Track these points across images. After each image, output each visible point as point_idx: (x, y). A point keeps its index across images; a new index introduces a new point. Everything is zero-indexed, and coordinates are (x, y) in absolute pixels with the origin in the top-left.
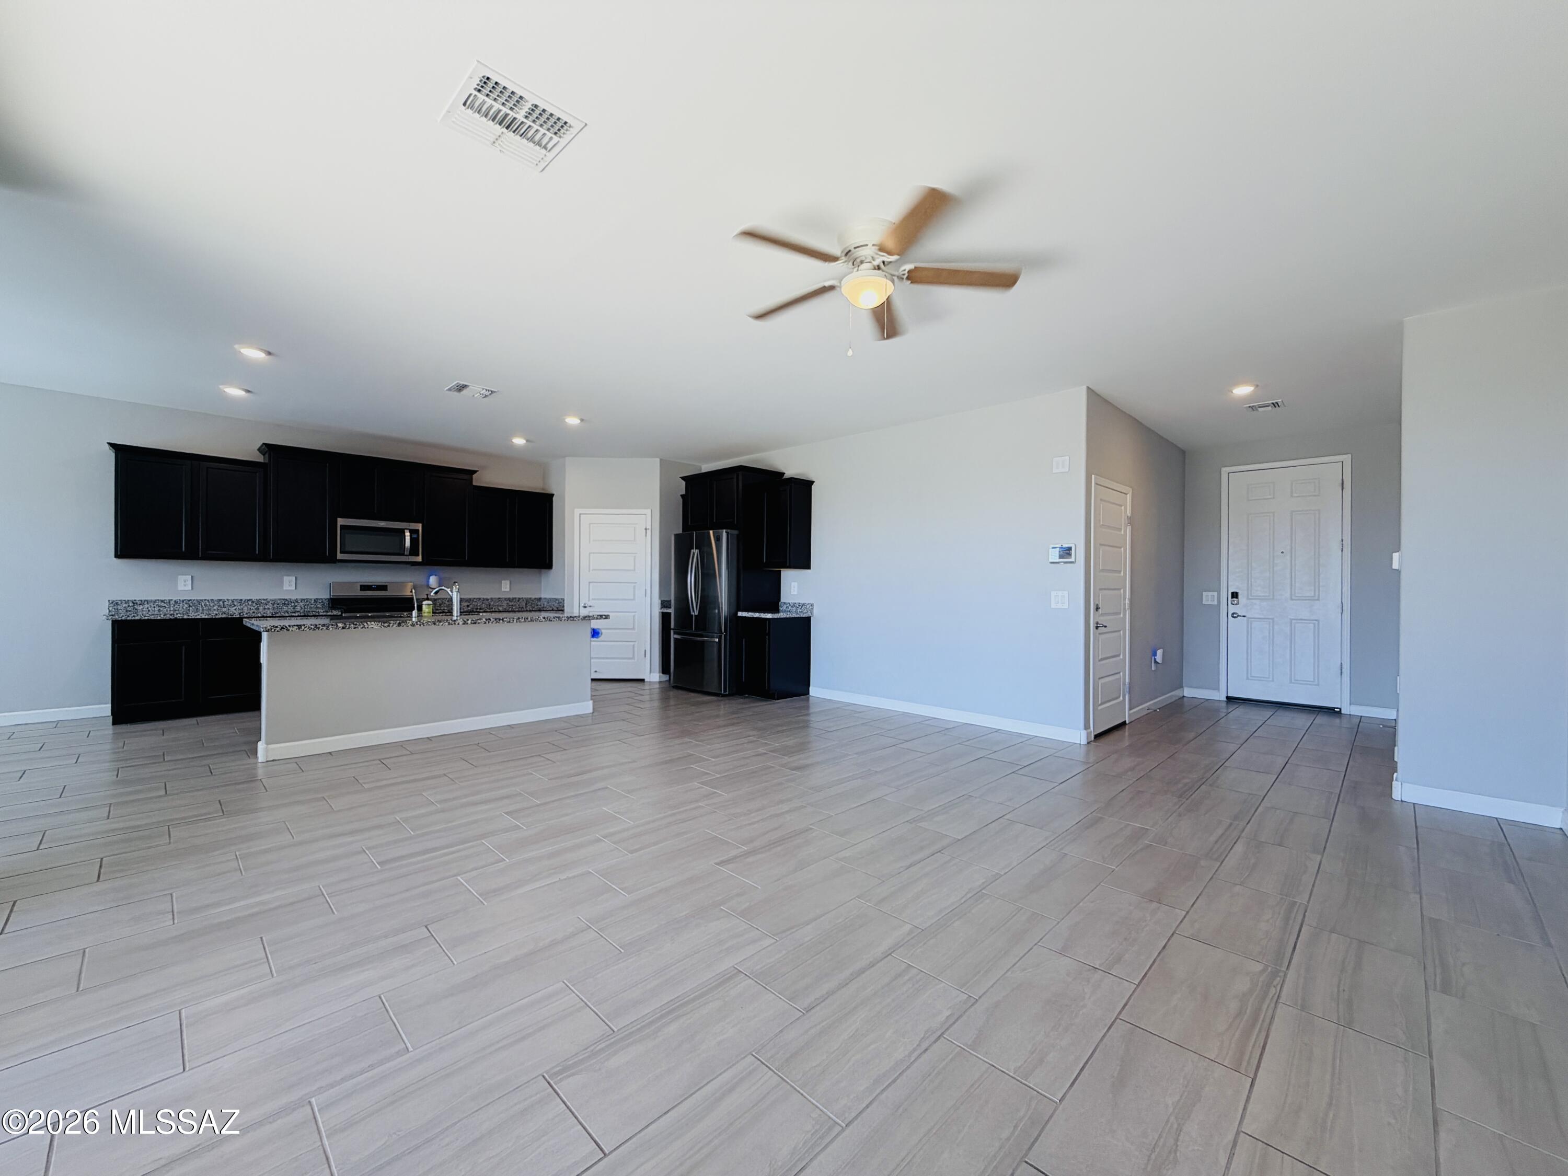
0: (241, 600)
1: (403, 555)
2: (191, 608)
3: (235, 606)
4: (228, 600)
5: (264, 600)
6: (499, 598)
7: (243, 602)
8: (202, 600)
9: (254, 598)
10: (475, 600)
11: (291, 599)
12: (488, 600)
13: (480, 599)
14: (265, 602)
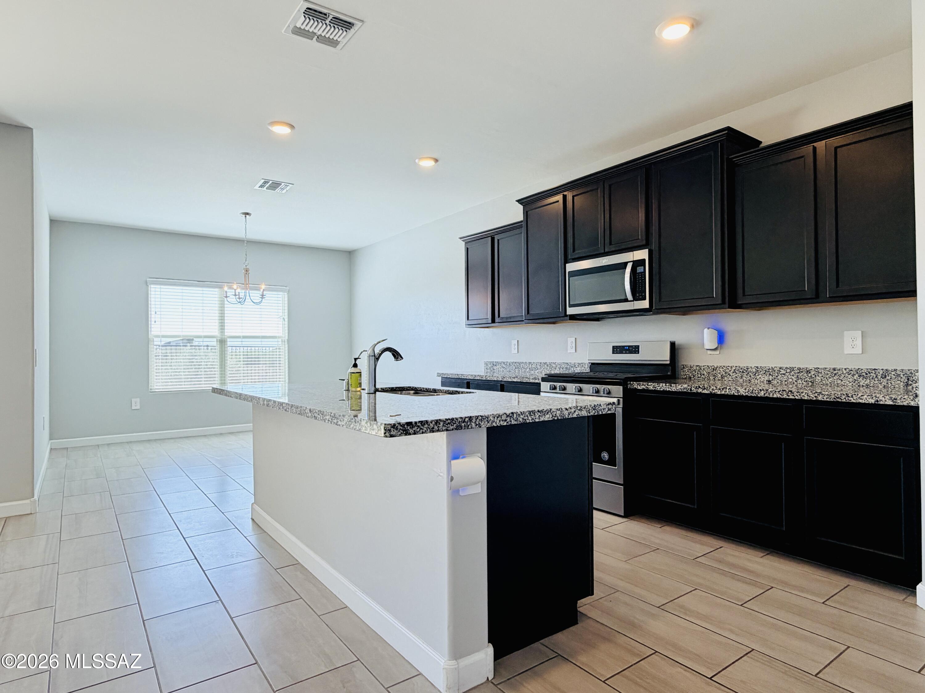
0: (541, 363)
1: (626, 300)
2: (516, 370)
3: (538, 369)
4: (534, 363)
5: (554, 363)
6: (834, 369)
7: (542, 365)
8: (521, 363)
9: (548, 361)
10: (783, 372)
11: (570, 363)
12: (808, 372)
13: (792, 369)
14: (555, 365)
